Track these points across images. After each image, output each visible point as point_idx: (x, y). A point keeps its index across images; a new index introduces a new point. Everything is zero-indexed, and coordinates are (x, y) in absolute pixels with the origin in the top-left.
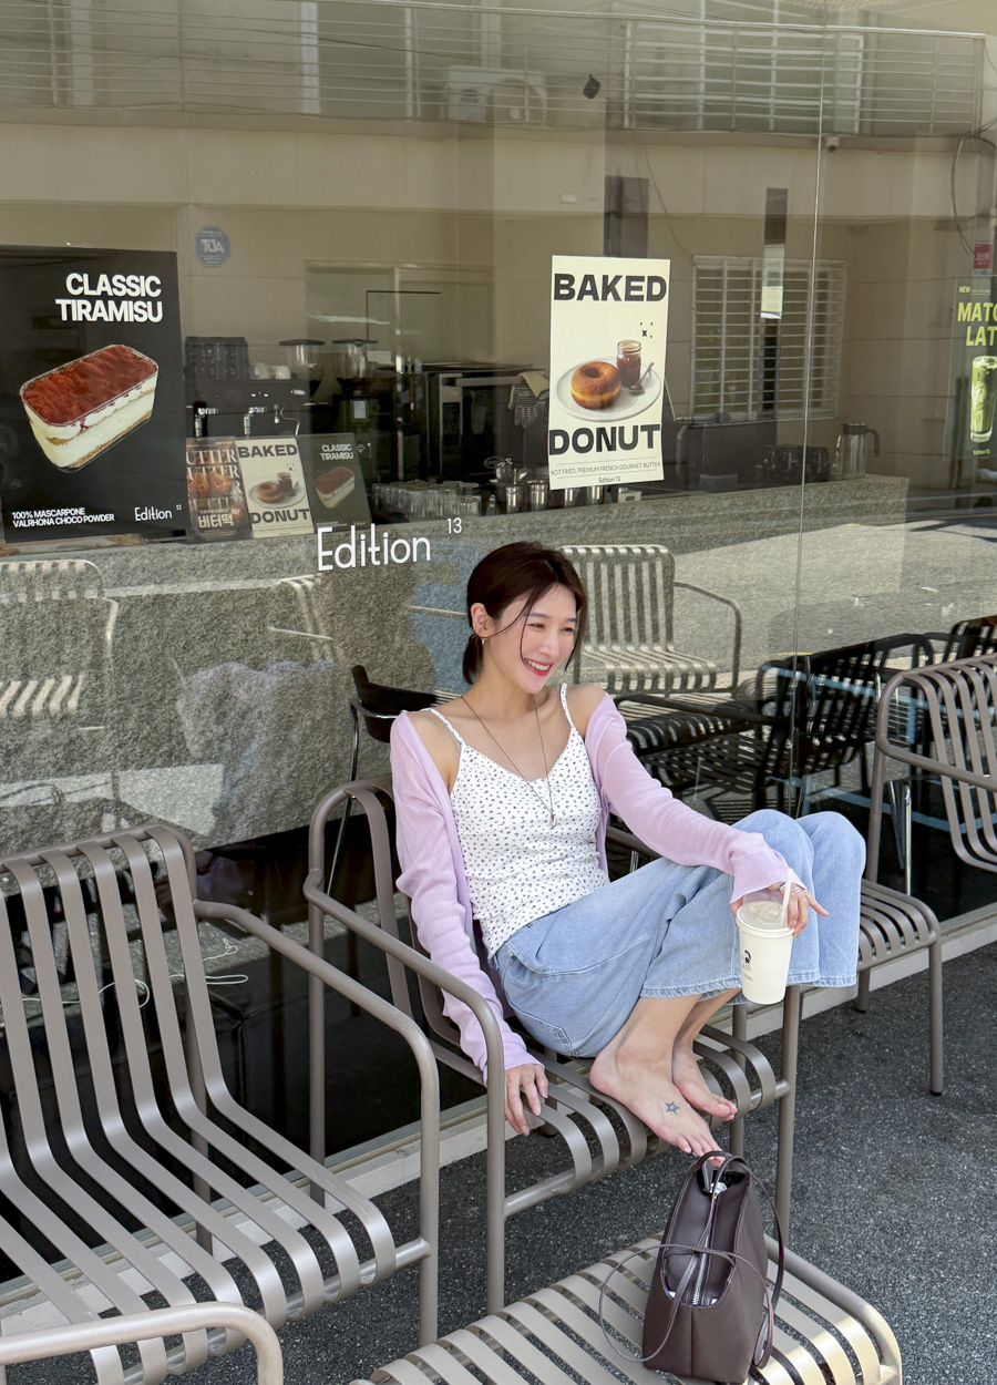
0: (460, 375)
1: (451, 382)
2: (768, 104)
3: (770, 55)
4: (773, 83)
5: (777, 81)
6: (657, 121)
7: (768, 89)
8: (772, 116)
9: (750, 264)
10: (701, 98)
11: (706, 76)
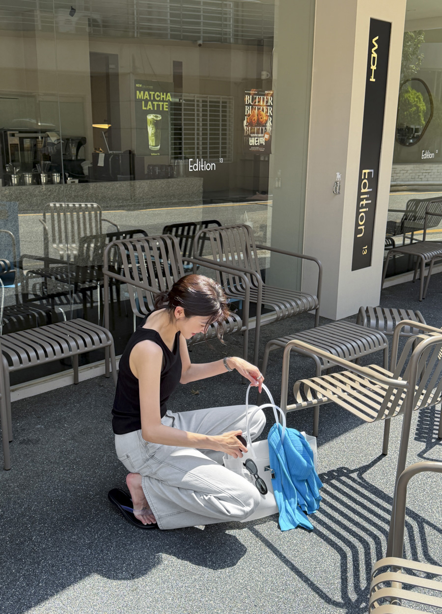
0: (18, 132)
1: (13, 135)
2: (200, 29)
3: (200, 8)
4: (202, 20)
5: (203, 20)
6: (150, 34)
7: (200, 22)
8: (202, 34)
9: (194, 97)
10: (169, 26)
11: (171, 17)
